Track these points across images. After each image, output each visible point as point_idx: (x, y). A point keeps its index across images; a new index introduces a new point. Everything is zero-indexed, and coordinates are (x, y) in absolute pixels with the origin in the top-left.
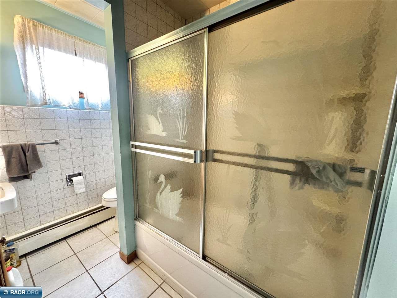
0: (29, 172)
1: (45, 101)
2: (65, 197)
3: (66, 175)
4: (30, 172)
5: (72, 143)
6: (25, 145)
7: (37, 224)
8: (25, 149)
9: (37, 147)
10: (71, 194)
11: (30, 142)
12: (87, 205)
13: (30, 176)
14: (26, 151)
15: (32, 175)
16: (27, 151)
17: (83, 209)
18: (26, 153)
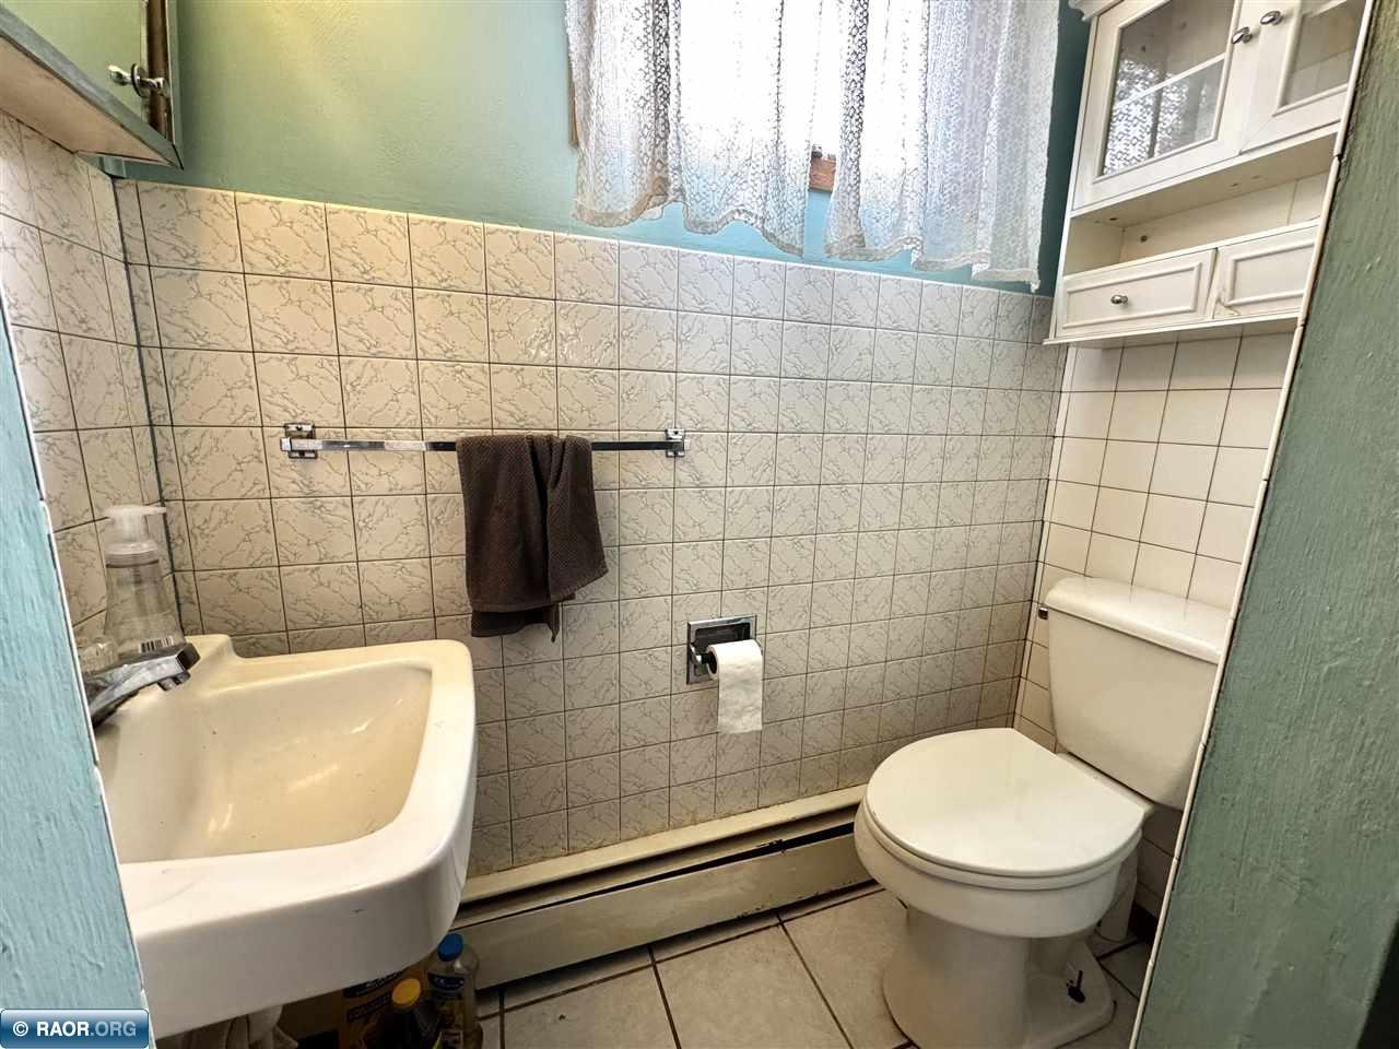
0: (548, 596)
1: (662, 174)
2: (674, 738)
3: (689, 625)
4: (553, 597)
5: (735, 454)
6: (550, 439)
7: (556, 845)
8: (546, 467)
9: (593, 458)
10: (696, 729)
11: (567, 433)
12: (753, 795)
13: (554, 611)
14: (548, 479)
15: (560, 609)
16: (552, 478)
17: (735, 810)
18: (549, 491)
